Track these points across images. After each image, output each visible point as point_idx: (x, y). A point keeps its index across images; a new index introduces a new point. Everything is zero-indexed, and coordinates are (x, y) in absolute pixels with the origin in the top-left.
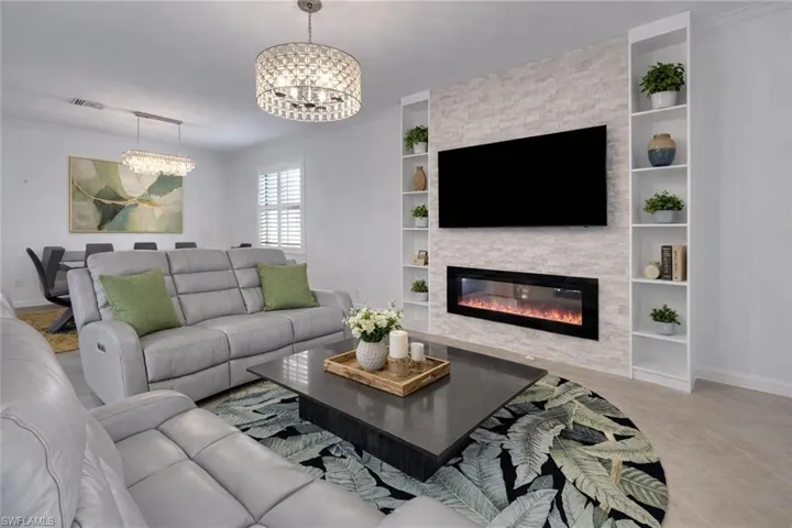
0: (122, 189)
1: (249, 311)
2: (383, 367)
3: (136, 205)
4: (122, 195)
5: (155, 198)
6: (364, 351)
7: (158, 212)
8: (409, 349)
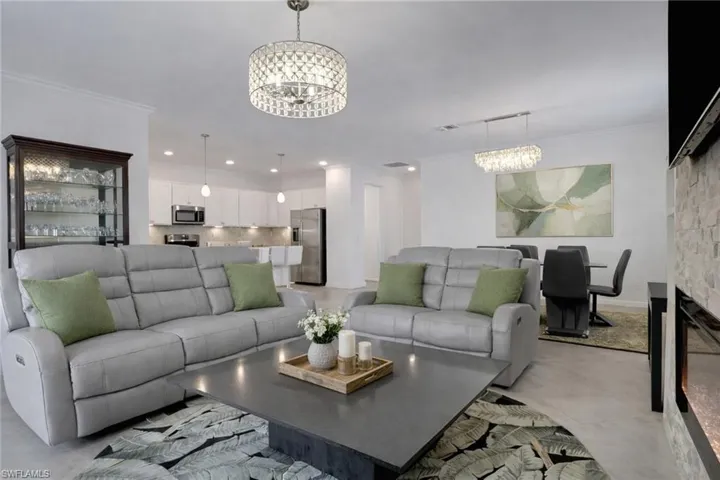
0: (540, 196)
1: (214, 311)
2: (332, 366)
3: (553, 210)
4: (539, 201)
5: (575, 201)
6: (315, 352)
7: (577, 215)
8: (357, 349)
